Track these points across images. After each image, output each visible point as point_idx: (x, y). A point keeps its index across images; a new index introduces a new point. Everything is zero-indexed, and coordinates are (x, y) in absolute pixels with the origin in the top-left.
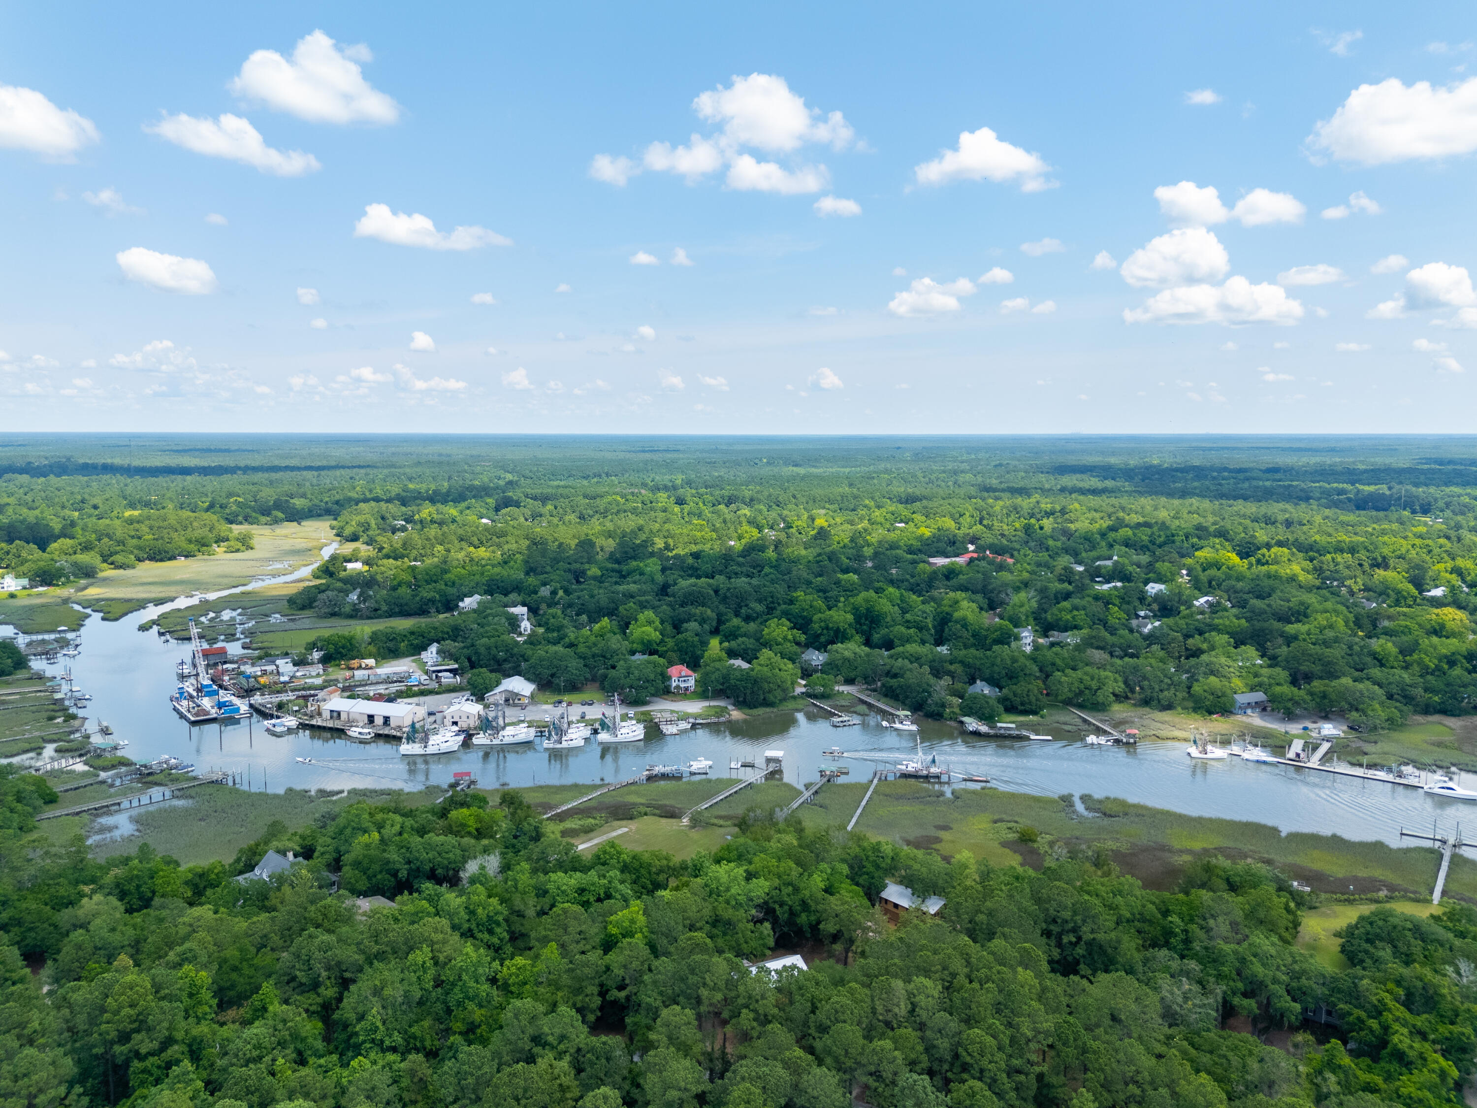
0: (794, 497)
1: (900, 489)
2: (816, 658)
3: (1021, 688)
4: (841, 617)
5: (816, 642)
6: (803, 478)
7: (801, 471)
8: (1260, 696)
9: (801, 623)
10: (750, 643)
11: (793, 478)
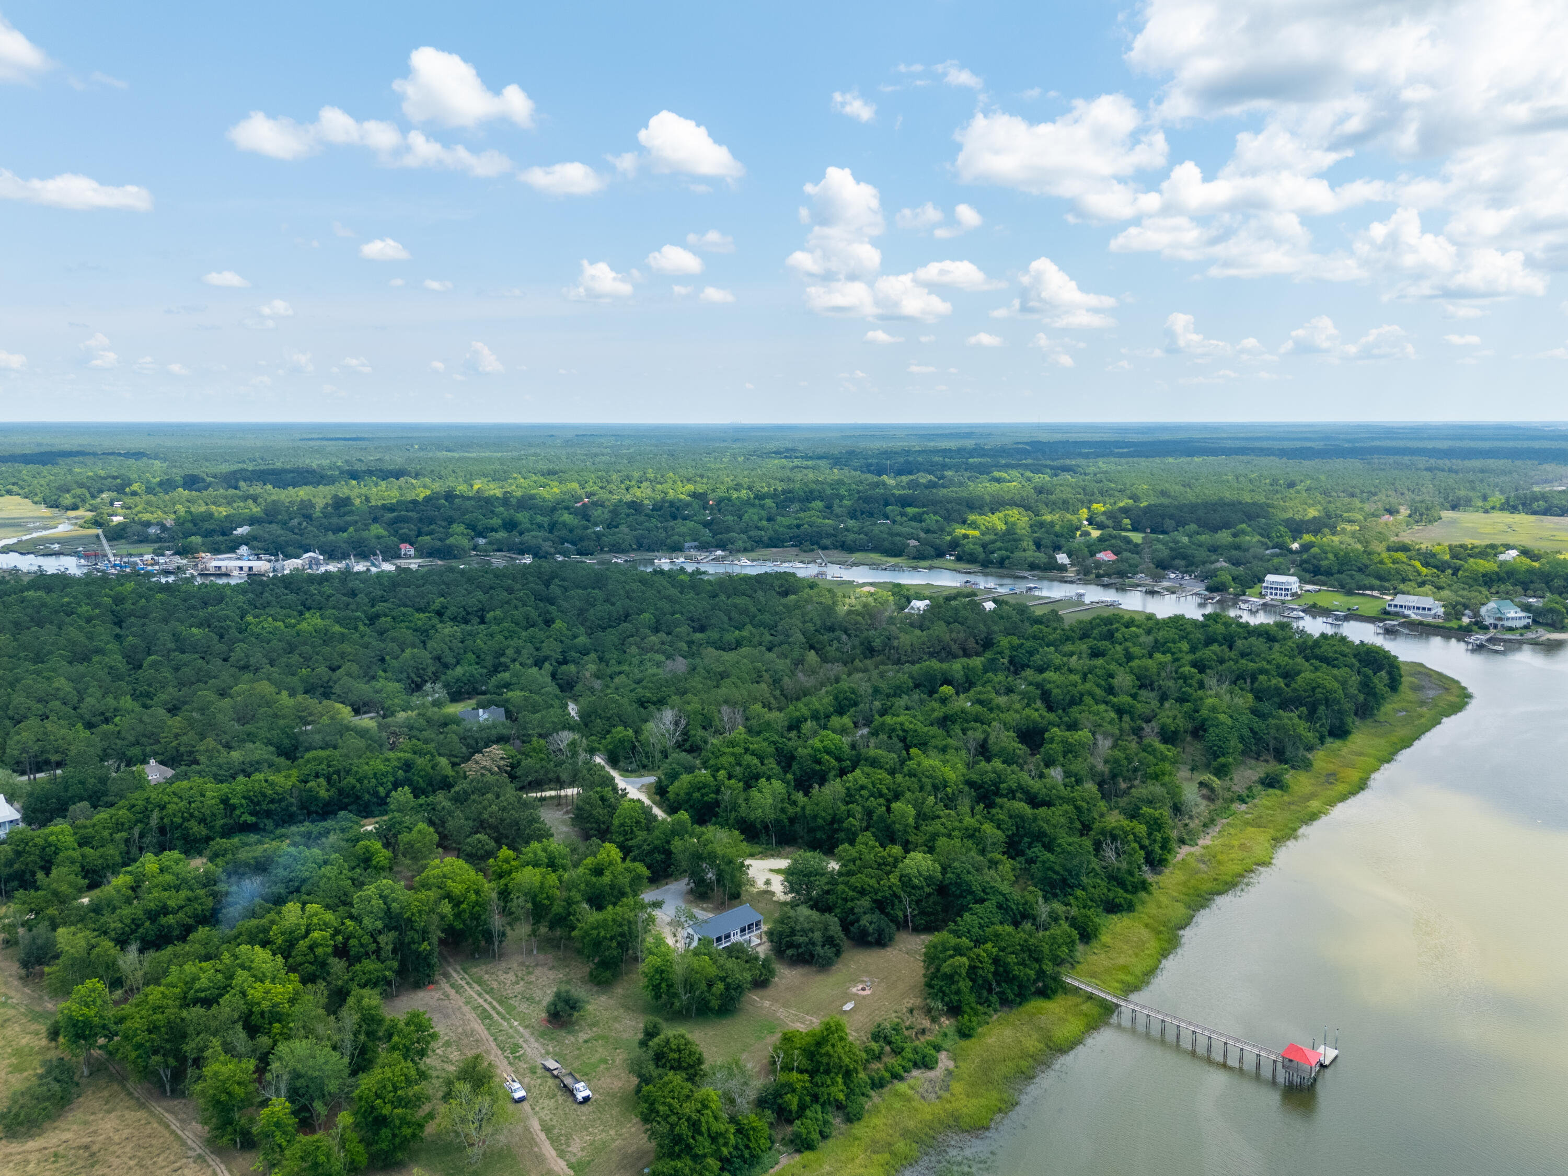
0: (454, 472)
1: (543, 466)
2: (482, 541)
3: (585, 543)
4: (496, 522)
5: (480, 535)
6: (458, 460)
7: (456, 455)
8: (696, 543)
9: (471, 526)
10: (442, 536)
11: (450, 460)
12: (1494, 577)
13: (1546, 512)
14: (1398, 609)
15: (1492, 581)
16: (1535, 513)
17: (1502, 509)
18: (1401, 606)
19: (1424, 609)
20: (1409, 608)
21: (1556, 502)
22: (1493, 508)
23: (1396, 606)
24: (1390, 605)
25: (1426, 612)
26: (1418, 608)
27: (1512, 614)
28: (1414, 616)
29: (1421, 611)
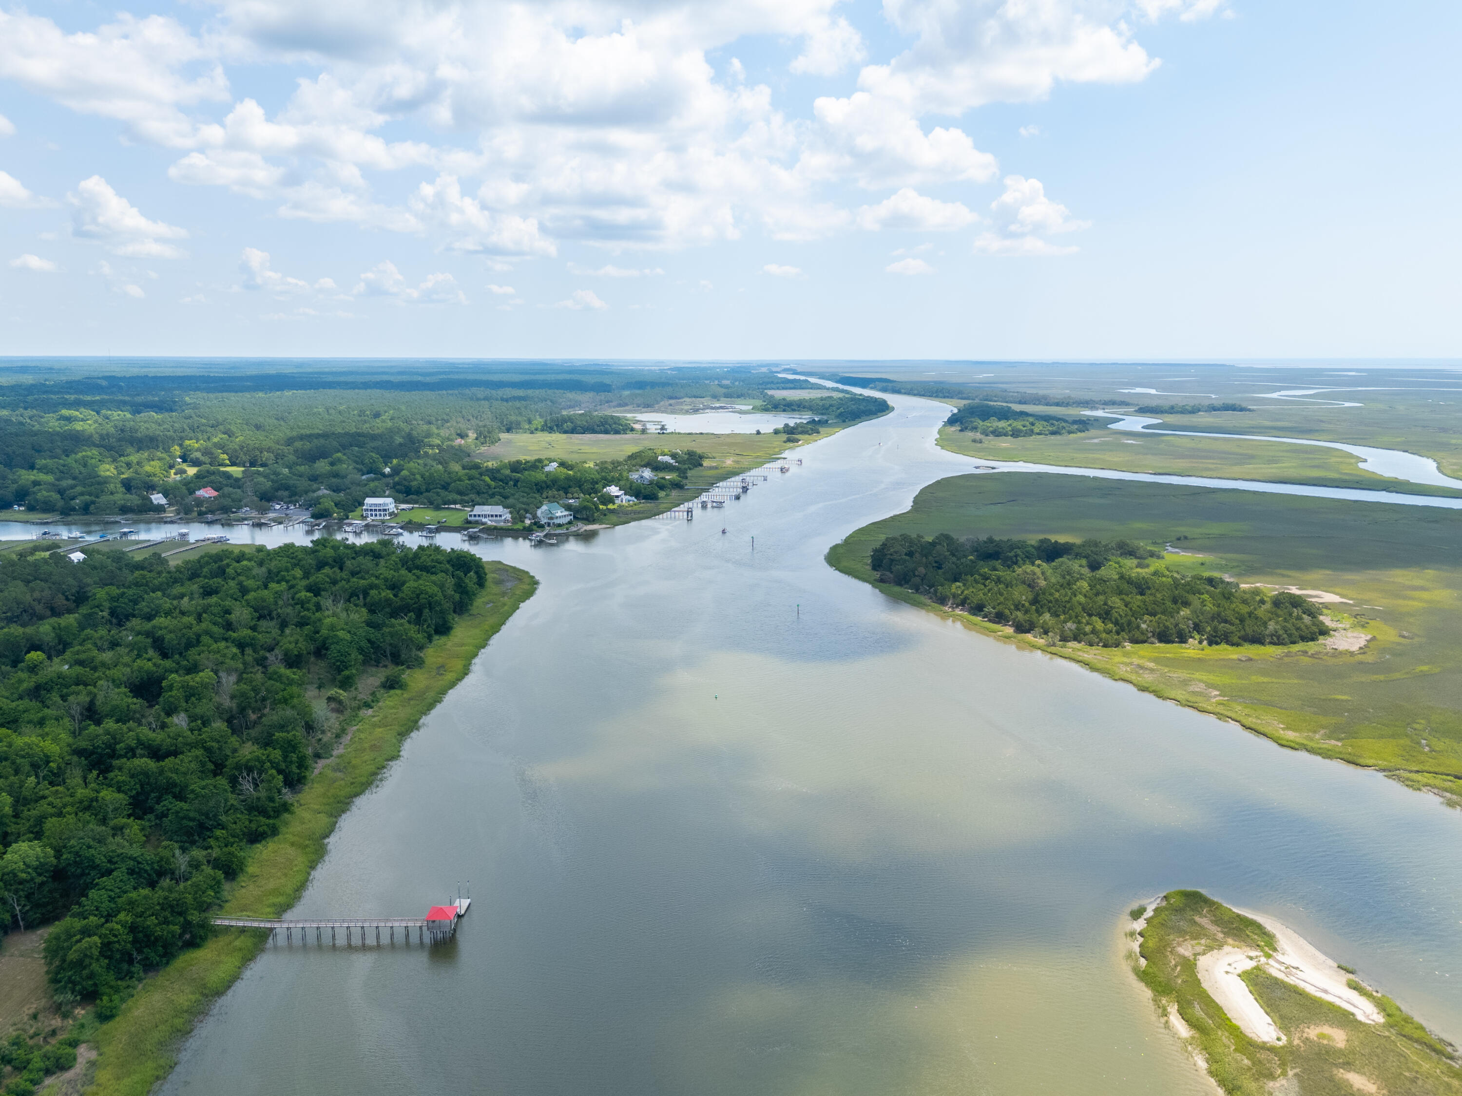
12: (544, 485)
13: (573, 431)
14: (477, 518)
15: (542, 488)
16: (565, 432)
17: (542, 430)
18: (479, 516)
19: (496, 516)
20: (485, 516)
21: (579, 423)
22: (536, 429)
23: (475, 516)
24: (471, 516)
25: (498, 518)
26: (492, 516)
27: (559, 514)
28: (489, 523)
29: (494, 518)
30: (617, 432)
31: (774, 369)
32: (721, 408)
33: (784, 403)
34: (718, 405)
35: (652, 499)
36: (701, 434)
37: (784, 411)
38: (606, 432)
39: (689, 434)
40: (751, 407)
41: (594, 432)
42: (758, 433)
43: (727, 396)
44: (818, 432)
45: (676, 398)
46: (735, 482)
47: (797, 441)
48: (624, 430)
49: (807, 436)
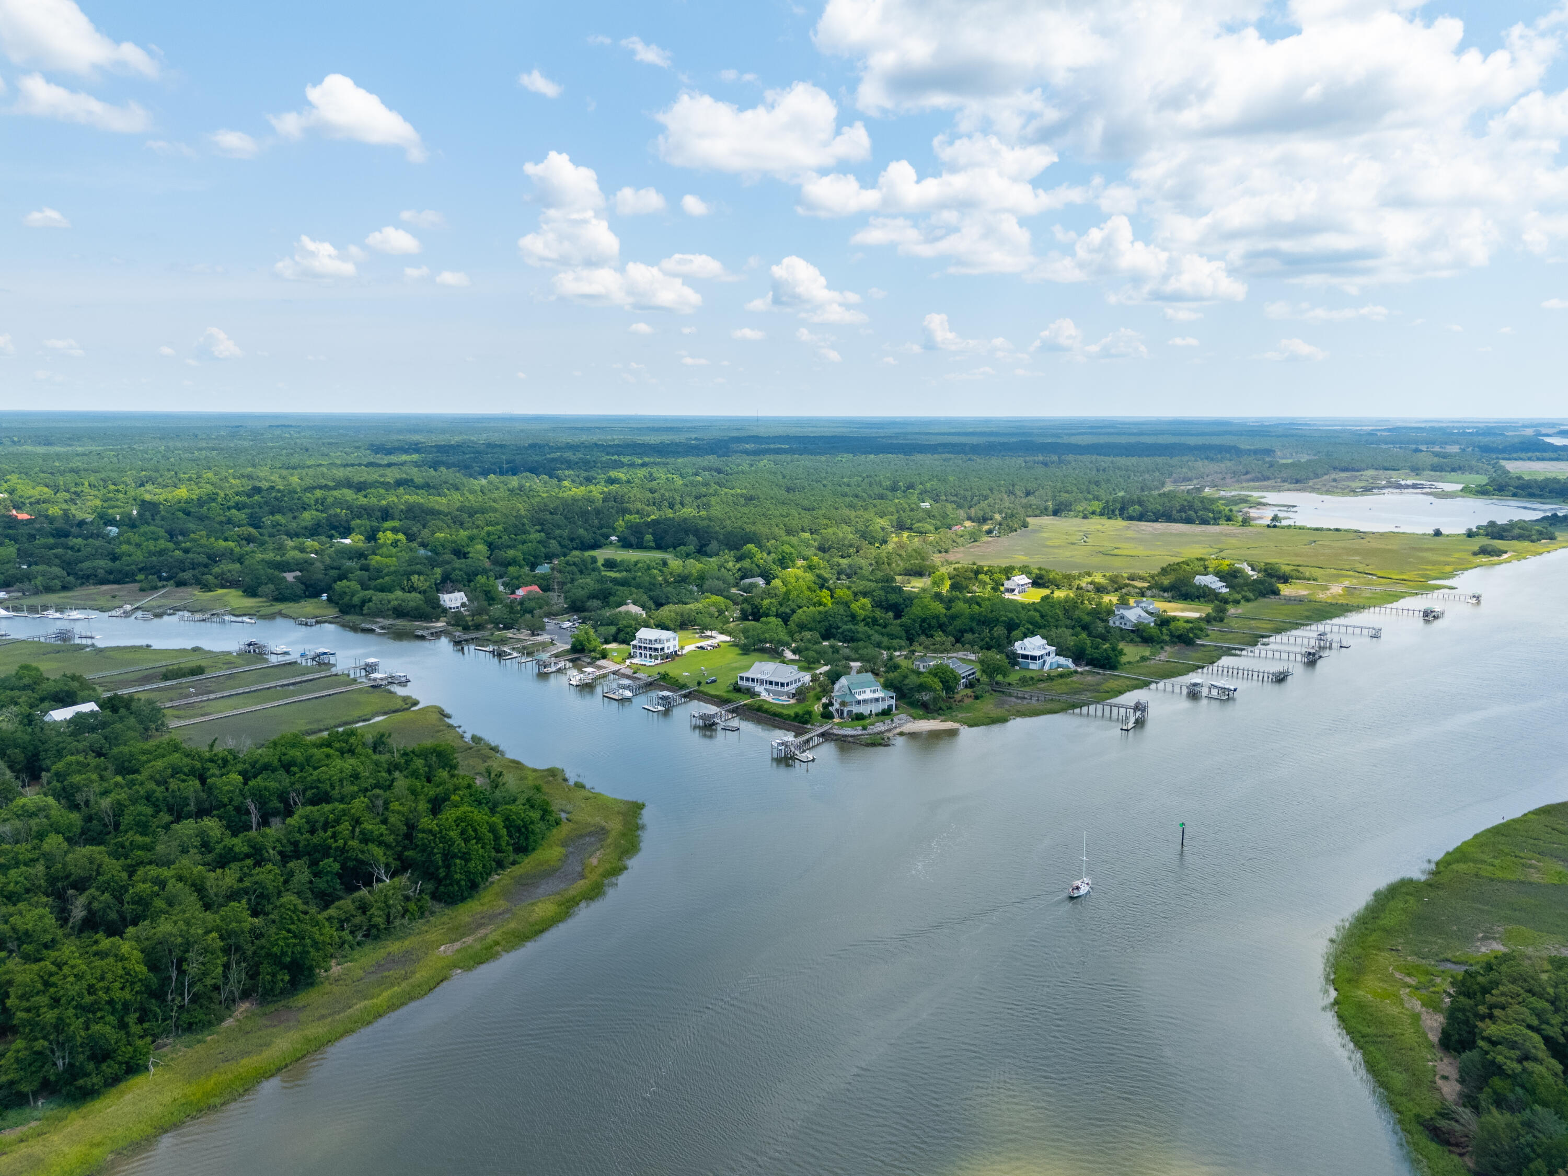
12: (934, 622)
13: (1141, 518)
14: (750, 684)
15: (930, 627)
16: (1131, 518)
17: (1102, 514)
18: (753, 680)
19: (777, 684)
20: (762, 682)
22: (1093, 513)
23: (747, 679)
24: (742, 678)
25: (779, 688)
26: (771, 683)
27: (868, 695)
28: (764, 695)
29: (773, 687)
30: (1204, 522)
31: (1544, 431)
32: (1414, 486)
33: (1518, 483)
34: (1409, 482)
35: (1103, 667)
36: (1337, 530)
37: (1514, 495)
38: (1189, 521)
39: (1317, 529)
40: (1460, 487)
41: (1169, 519)
42: (1438, 533)
43: (1435, 468)
44: (1552, 538)
45: (1353, 470)
46: (1306, 636)
47: (1499, 553)
48: (1215, 519)
49: (1526, 544)
